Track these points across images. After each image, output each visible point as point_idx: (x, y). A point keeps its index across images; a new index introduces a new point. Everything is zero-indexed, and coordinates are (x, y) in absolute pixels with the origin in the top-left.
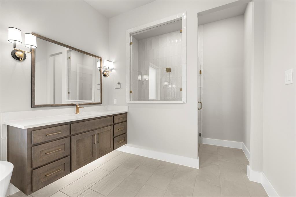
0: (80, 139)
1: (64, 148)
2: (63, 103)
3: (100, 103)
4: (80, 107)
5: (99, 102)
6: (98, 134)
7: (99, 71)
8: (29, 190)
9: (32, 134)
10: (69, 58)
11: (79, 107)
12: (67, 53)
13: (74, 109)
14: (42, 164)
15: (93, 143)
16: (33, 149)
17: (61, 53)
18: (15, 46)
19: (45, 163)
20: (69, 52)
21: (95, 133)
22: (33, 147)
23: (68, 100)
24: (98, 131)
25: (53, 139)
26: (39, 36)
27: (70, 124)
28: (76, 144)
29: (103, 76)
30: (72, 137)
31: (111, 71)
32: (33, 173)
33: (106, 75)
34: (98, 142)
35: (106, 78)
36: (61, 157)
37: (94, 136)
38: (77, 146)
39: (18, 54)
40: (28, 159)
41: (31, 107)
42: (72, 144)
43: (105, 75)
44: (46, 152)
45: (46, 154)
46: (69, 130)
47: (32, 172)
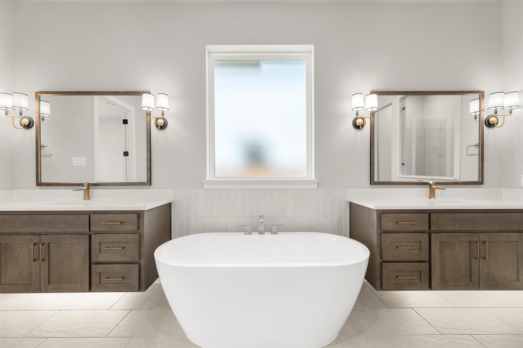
0: (446, 242)
1: (420, 248)
2: (393, 180)
3: (480, 183)
4: (436, 188)
5: (476, 179)
6: (484, 242)
7: (476, 118)
8: (378, 284)
9: (382, 218)
10: (404, 109)
11: (433, 187)
12: (400, 102)
13: (426, 190)
14: (392, 259)
15: (471, 257)
16: (382, 236)
17: (390, 104)
18: (357, 114)
19: (396, 259)
20: (403, 99)
21: (476, 239)
22: (382, 234)
23: (401, 176)
24: (482, 237)
25: (406, 230)
26: (380, 93)
27: (429, 213)
28: (438, 247)
29: (485, 128)
30: (433, 235)
31: (511, 112)
32: (383, 266)
33: (495, 123)
34: (484, 258)
35: (495, 129)
36: (416, 259)
37: (475, 244)
38: (441, 251)
39: (359, 121)
40: (377, 247)
41: (371, 184)
42: (432, 246)
43: (490, 125)
44: (397, 244)
45: (397, 247)
46: (428, 222)
47: (382, 264)
